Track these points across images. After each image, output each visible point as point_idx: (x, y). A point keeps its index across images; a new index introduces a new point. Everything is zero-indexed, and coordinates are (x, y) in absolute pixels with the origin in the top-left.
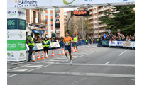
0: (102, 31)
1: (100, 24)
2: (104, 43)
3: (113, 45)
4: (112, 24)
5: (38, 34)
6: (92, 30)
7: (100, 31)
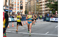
0: (47, 12)
1: (46, 8)
2: (47, 19)
3: (52, 20)
4: (52, 8)
5: (8, 12)
6: (41, 11)
7: (46, 12)
